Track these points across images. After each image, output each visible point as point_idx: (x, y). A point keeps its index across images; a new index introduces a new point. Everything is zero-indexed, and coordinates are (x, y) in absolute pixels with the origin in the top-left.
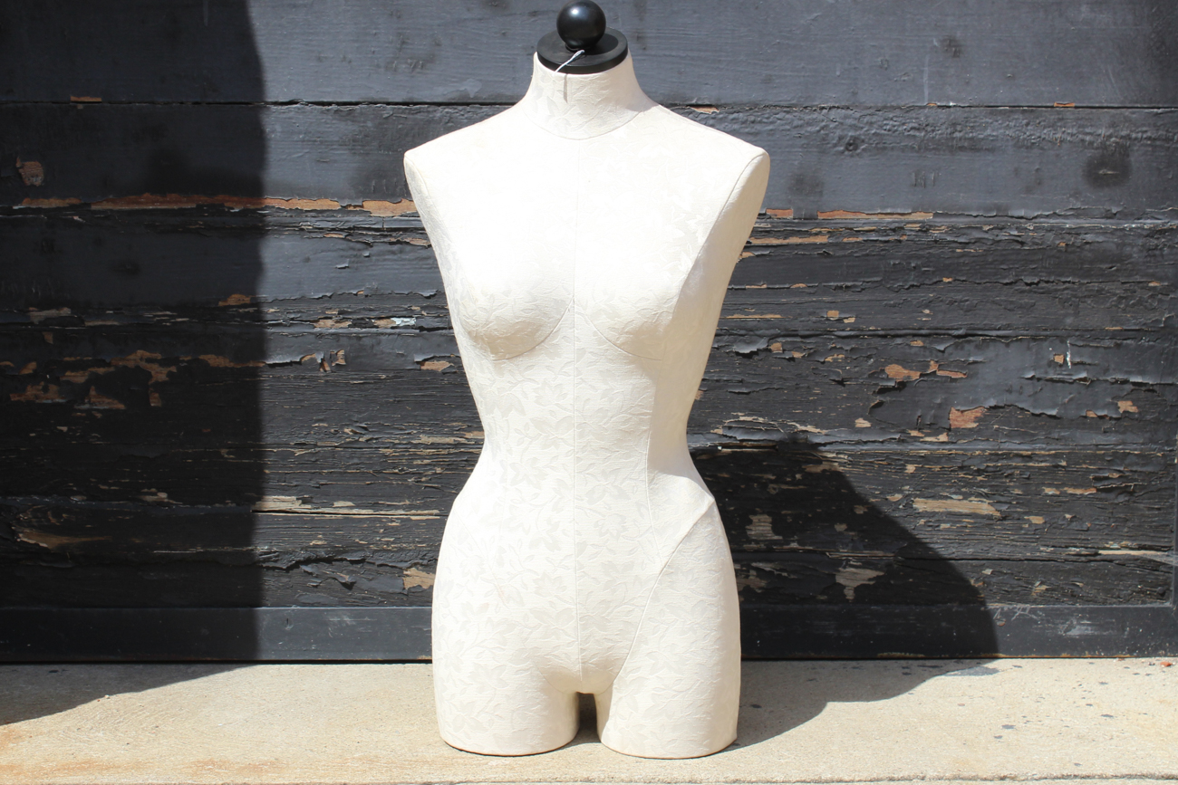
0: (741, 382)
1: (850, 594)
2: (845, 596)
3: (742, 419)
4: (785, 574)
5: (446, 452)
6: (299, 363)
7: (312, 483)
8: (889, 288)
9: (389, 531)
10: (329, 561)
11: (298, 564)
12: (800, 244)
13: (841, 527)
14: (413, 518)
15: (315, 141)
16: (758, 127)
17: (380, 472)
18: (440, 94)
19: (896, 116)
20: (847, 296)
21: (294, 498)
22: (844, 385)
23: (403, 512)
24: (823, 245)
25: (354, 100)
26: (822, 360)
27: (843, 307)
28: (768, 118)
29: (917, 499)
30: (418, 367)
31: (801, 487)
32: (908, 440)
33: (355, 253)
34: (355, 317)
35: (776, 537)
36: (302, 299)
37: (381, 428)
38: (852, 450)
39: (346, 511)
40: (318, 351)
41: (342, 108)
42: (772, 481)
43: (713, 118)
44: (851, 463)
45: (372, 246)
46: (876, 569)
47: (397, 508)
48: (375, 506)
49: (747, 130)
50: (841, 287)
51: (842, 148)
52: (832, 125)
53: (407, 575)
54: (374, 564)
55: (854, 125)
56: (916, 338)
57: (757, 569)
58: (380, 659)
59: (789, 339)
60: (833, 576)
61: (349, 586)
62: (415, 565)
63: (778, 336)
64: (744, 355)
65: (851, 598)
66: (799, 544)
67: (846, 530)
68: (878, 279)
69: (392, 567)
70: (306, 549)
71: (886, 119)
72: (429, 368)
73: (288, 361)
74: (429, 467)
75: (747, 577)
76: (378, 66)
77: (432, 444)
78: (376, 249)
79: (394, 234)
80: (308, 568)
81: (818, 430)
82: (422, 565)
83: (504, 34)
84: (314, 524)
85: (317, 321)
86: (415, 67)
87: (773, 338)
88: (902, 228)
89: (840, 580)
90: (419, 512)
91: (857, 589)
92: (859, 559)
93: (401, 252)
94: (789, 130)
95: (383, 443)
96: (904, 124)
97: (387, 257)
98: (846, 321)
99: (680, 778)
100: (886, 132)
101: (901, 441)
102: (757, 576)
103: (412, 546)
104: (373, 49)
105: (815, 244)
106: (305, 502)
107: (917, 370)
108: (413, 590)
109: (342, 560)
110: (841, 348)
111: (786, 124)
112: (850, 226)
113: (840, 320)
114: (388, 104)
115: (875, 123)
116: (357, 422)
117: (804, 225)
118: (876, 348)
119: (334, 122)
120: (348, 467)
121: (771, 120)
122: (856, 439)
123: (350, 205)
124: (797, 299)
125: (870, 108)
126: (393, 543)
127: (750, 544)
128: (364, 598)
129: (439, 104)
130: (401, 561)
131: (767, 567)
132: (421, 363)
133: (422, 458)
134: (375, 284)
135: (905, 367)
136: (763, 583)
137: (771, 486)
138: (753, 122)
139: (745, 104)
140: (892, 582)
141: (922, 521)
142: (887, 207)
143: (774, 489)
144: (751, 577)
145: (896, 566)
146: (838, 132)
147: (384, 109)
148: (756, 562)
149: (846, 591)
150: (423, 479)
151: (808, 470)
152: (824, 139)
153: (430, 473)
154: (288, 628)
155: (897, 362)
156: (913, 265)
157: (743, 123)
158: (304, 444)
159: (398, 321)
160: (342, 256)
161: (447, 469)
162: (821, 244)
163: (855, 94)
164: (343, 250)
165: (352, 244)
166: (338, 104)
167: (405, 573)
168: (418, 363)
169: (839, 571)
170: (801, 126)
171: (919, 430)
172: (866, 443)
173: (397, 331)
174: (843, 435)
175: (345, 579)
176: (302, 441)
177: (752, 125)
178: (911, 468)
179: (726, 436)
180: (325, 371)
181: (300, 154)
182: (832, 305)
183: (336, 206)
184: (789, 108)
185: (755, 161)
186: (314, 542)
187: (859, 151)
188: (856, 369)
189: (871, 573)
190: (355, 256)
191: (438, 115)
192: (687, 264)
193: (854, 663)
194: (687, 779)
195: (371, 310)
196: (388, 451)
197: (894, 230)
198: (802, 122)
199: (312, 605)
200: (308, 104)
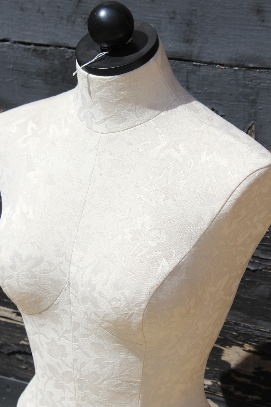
11: (14, 353)
15: (20, 71)
25: (45, 43)
41: (38, 48)
70: (17, 345)
76: (62, 18)
80: (20, 357)
104: (59, 4)
114: (69, 48)
119: (33, 58)
147: (67, 52)
154: (8, 390)
166: (36, 45)
181: (11, 79)
186: (22, 342)
200: (15, 42)
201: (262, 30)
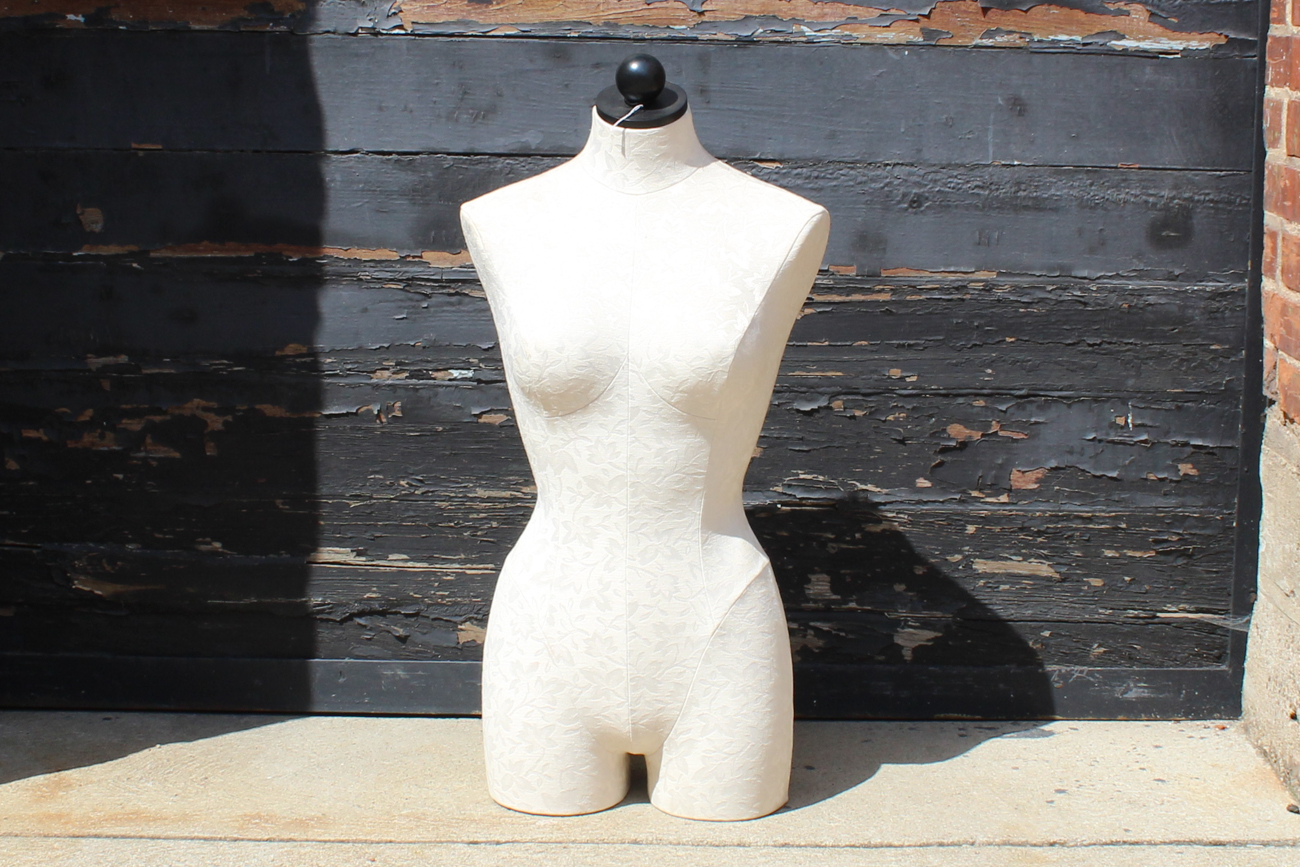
0: (802, 439)
1: (908, 655)
2: (903, 656)
3: (802, 477)
4: (843, 634)
5: (502, 506)
6: (356, 414)
7: (367, 535)
8: (951, 347)
9: (444, 585)
10: (383, 614)
11: (351, 617)
12: (863, 302)
13: (900, 588)
14: (468, 572)
15: (375, 191)
16: (821, 183)
17: (435, 525)
18: (501, 144)
19: (960, 174)
20: (910, 355)
21: (349, 550)
22: (905, 444)
23: (458, 566)
24: (886, 302)
25: (414, 150)
26: (883, 419)
27: (906, 366)
28: (831, 174)
29: (977, 560)
30: (475, 420)
31: (861, 546)
32: (969, 500)
33: (413, 304)
34: (412, 368)
35: (834, 597)
36: (360, 350)
37: (437, 481)
38: (912, 510)
39: (400, 564)
40: (374, 402)
41: (403, 158)
42: (831, 540)
43: (776, 173)
44: (911, 523)
45: (430, 298)
46: (935, 630)
47: (453, 561)
48: (430, 559)
49: (810, 186)
50: (903, 345)
51: (906, 205)
52: (896, 182)
53: (462, 630)
54: (428, 617)
55: (918, 182)
56: (978, 398)
57: (815, 629)
58: (433, 713)
59: (850, 397)
60: (892, 636)
61: (403, 639)
62: (470, 619)
63: (839, 394)
64: (805, 413)
65: (909, 659)
66: (857, 604)
67: (905, 590)
68: (941, 338)
69: (446, 621)
70: (359, 601)
71: (950, 177)
72: (486, 421)
73: (344, 412)
74: (485, 521)
75: (805, 636)
76: (439, 116)
77: (488, 498)
78: (433, 299)
79: (453, 285)
80: (362, 621)
81: (879, 489)
82: (476, 619)
83: (567, 86)
84: (369, 577)
85: (374, 372)
86: (476, 117)
87: (834, 396)
88: (965, 287)
89: (898, 640)
90: (475, 566)
91: (915, 650)
92: (917, 619)
93: (460, 303)
94: (852, 186)
95: (439, 496)
96: (968, 182)
97: (445, 308)
98: (908, 380)
99: (729, 841)
100: (950, 190)
101: (961, 502)
102: (815, 636)
103: (467, 601)
104: (434, 99)
105: (878, 301)
106: (359, 554)
107: (978, 430)
108: (467, 645)
109: (396, 613)
110: (902, 407)
111: (850, 180)
112: (913, 284)
113: (902, 379)
115: (939, 180)
116: (412, 474)
117: (867, 282)
118: (938, 408)
119: (394, 171)
120: (403, 520)
121: (834, 176)
122: (917, 498)
123: (409, 256)
124: (859, 357)
125: (935, 165)
126: (448, 596)
127: (808, 602)
128: (417, 652)
129: (500, 155)
130: (456, 615)
131: (825, 627)
132: (479, 416)
133: (479, 511)
134: (433, 336)
135: (966, 427)
136: (821, 643)
137: (830, 544)
138: (817, 178)
139: (809, 160)
140: (950, 643)
141: (982, 582)
142: (950, 266)
143: (833, 548)
144: (809, 637)
145: (954, 627)
146: (902, 190)
147: (445, 160)
148: (813, 621)
149: (904, 652)
150: (479, 533)
151: (867, 529)
152: (887, 196)
153: (486, 527)
154: (341, 680)
155: (959, 422)
156: (976, 324)
157: (806, 178)
158: (359, 496)
159: (456, 373)
160: (400, 307)
161: (503, 524)
162: (884, 301)
163: (919, 151)
164: (401, 300)
165: (410, 295)
166: (398, 153)
167: (460, 627)
168: (475, 415)
169: (897, 632)
170: (865, 182)
171: (980, 490)
172: (926, 503)
173: (455, 383)
174: (902, 494)
175: (398, 632)
176: (358, 492)
177: (816, 181)
178: (971, 529)
179: (785, 494)
180: (382, 422)
181: (360, 204)
182: (894, 363)
183: (395, 256)
184: (852, 164)
185: (815, 219)
186: (368, 595)
187: (923, 208)
188: (918, 428)
189: (930, 634)
190: (413, 307)
191: (499, 166)
192: (743, 323)
193: (910, 724)
194: (736, 842)
195: (428, 362)
196: (444, 504)
197: (957, 289)
198: (865, 178)
199: (366, 658)
200: (368, 153)
201: (707, 113)
